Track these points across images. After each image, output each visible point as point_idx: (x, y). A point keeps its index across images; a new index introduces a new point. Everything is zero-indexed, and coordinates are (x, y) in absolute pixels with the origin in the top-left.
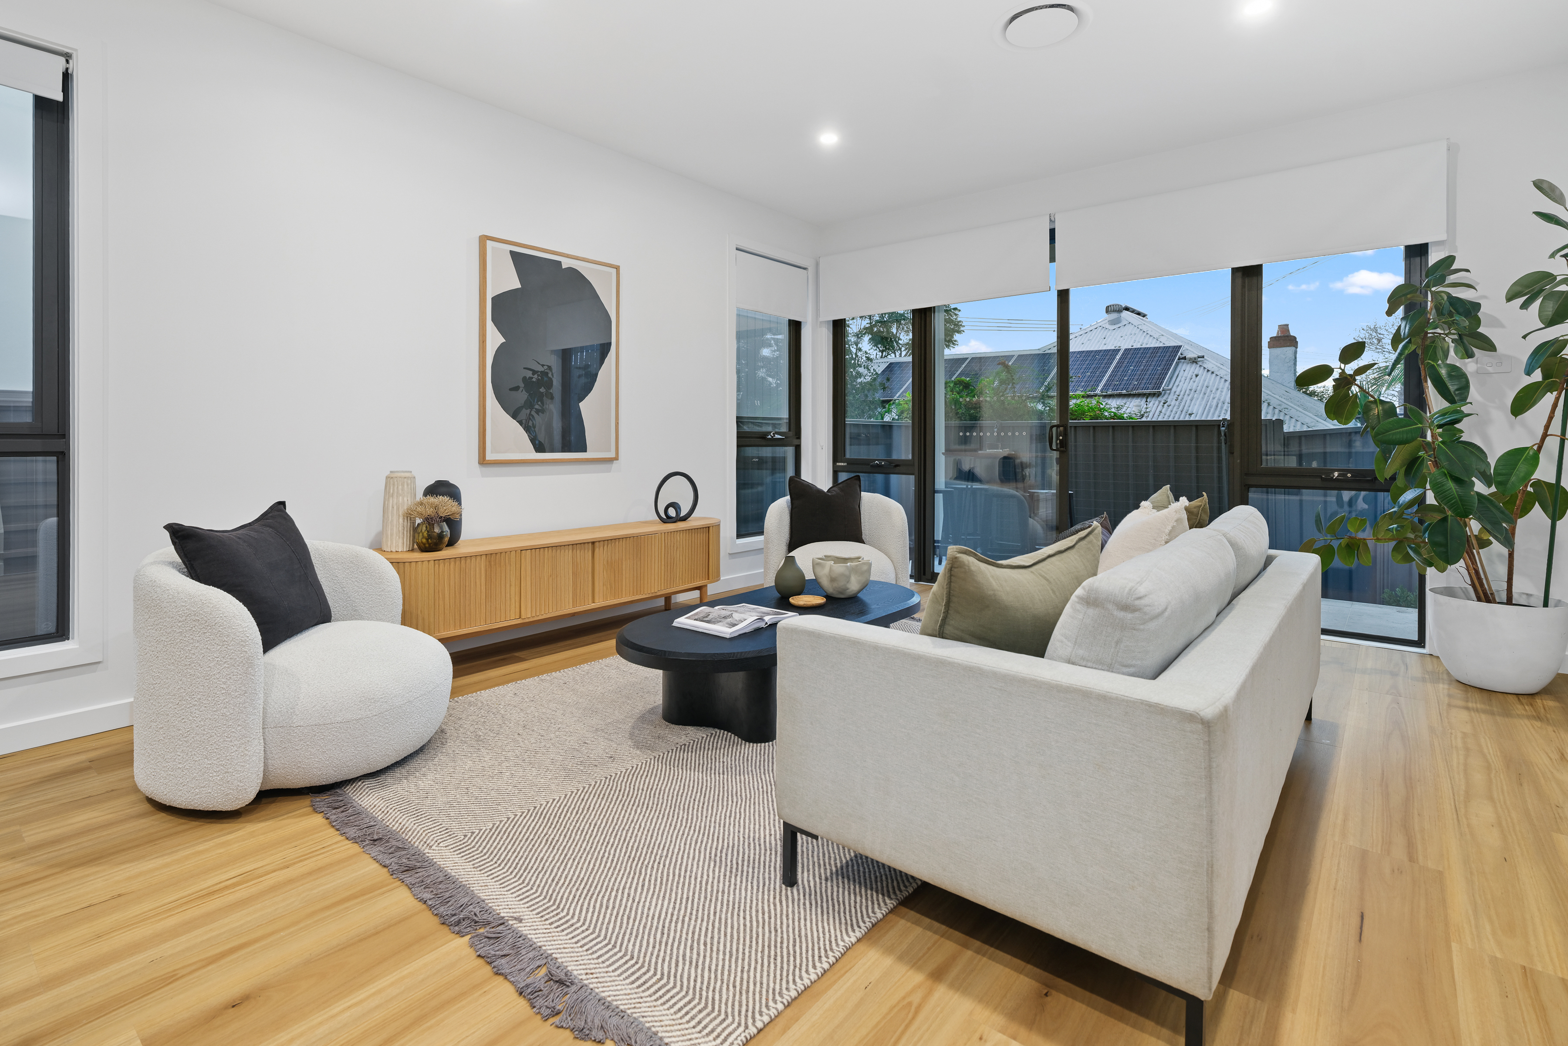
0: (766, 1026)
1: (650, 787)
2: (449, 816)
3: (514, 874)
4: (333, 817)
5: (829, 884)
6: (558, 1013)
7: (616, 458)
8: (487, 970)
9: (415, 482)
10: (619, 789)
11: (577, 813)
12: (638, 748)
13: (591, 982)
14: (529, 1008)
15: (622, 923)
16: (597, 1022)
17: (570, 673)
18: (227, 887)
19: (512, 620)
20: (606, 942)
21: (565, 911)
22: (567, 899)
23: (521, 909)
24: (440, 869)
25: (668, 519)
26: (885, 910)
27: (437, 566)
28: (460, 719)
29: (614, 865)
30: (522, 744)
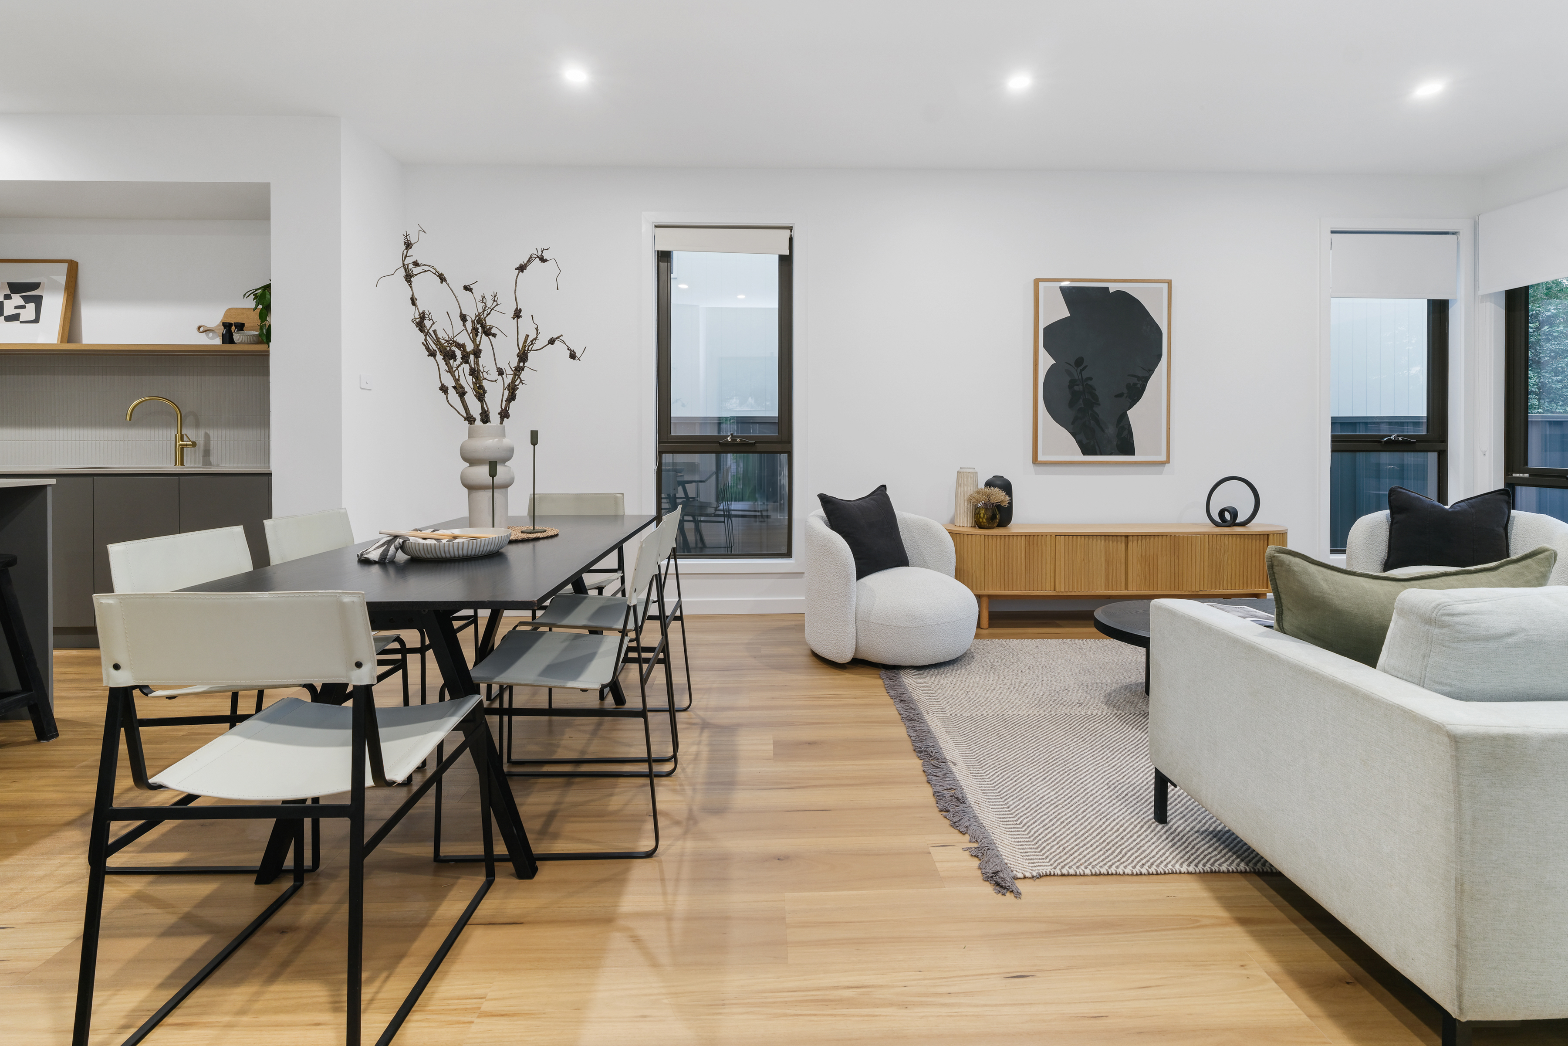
0: (1068, 875)
1: (1096, 730)
2: (948, 702)
3: (967, 743)
4: (887, 683)
5: (1196, 835)
6: (948, 811)
7: (1168, 461)
8: (924, 779)
9: (977, 477)
10: (1070, 723)
11: (1029, 727)
12: (1107, 704)
13: (975, 807)
14: (935, 803)
15: (1015, 790)
16: (967, 824)
17: (1090, 643)
18: (826, 698)
19: (1047, 590)
20: (999, 794)
21: (984, 771)
22: (990, 766)
23: (960, 761)
24: (927, 726)
25: (1223, 523)
26: (1233, 867)
27: (986, 539)
28: (988, 652)
29: (1033, 761)
30: (1020, 678)
